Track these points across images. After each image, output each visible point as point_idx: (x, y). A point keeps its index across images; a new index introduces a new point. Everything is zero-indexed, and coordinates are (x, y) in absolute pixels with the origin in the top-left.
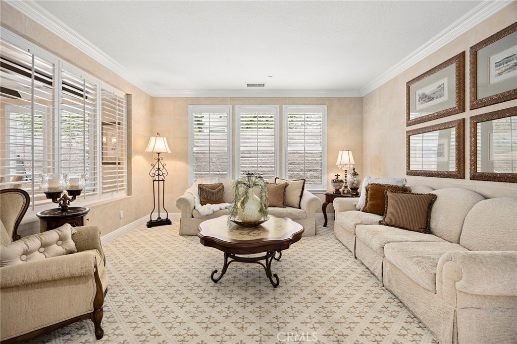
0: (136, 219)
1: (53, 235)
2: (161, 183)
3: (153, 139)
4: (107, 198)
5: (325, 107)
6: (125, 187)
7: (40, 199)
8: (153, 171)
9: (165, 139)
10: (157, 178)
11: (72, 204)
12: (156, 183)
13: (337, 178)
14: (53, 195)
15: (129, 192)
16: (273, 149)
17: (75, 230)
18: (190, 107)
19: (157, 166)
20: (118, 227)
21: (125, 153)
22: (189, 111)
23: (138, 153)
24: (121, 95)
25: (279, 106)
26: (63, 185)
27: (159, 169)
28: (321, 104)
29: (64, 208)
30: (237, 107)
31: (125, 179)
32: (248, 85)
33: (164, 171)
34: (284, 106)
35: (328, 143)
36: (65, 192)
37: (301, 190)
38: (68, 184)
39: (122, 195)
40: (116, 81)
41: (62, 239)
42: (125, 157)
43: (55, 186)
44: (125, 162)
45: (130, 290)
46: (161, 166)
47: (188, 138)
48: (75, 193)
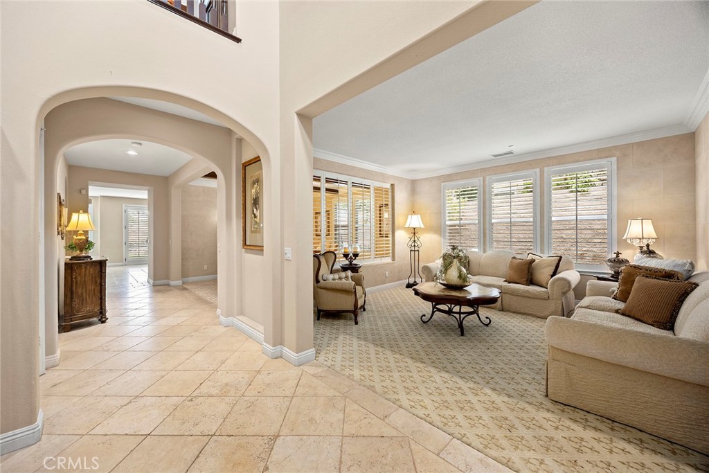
0: (399, 280)
1: (343, 274)
2: (417, 253)
3: (410, 216)
4: (378, 261)
5: (614, 159)
6: (391, 255)
7: (341, 258)
8: (410, 243)
9: (419, 216)
10: (413, 249)
11: (354, 262)
12: (413, 252)
13: (617, 256)
14: (346, 256)
15: (393, 259)
16: (532, 219)
17: (352, 274)
18: (443, 184)
19: (413, 239)
20: (384, 283)
21: (390, 229)
22: (442, 188)
23: (400, 228)
24: (388, 186)
25: (539, 169)
26: (351, 251)
27: (415, 241)
28: (607, 157)
29: (351, 263)
30: (487, 178)
31: (390, 248)
32: (495, 156)
33: (419, 243)
34: (546, 169)
35: (618, 209)
36: (351, 255)
37: (554, 268)
38: (353, 250)
39: (388, 260)
40: (383, 177)
41: (347, 277)
42: (390, 232)
43: (347, 251)
44: (390, 236)
45: (376, 314)
46: (416, 239)
47: (441, 213)
48: (356, 255)
